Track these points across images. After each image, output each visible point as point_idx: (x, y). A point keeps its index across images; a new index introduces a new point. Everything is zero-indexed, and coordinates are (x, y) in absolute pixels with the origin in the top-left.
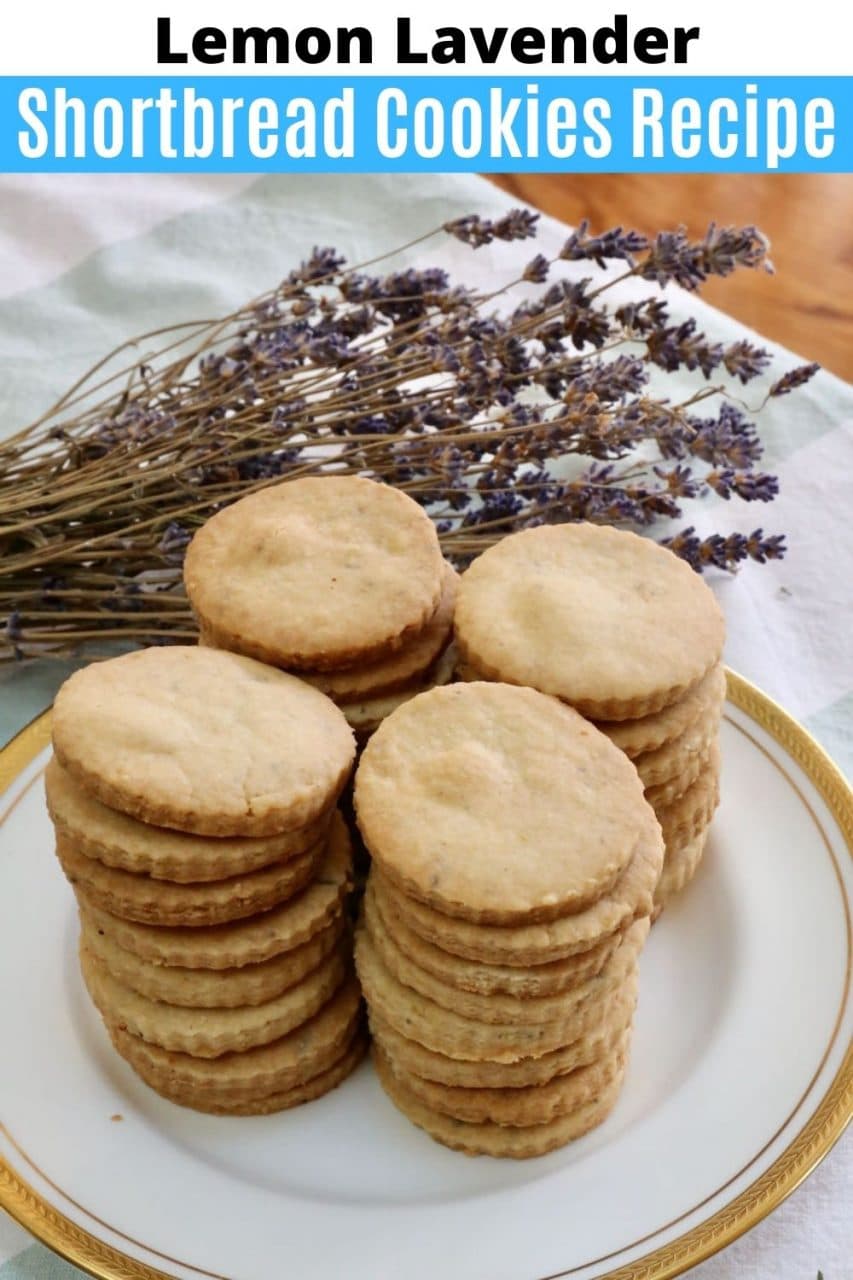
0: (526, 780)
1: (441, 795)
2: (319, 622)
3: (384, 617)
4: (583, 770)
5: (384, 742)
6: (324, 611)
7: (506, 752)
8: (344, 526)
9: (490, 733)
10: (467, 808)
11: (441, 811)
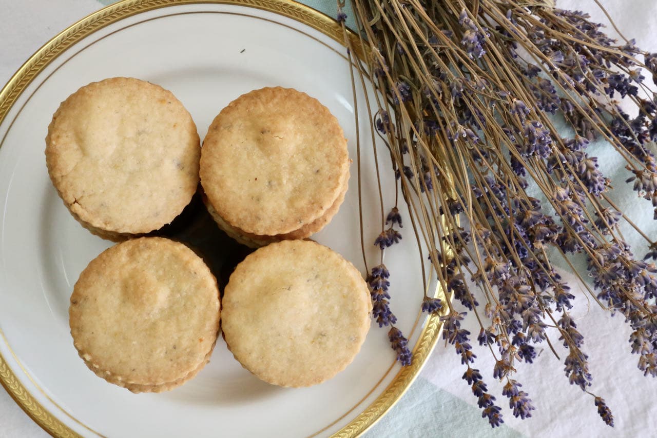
0: (154, 324)
1: (125, 288)
2: (221, 184)
3: (237, 215)
4: (175, 348)
5: (149, 248)
6: (230, 183)
7: (171, 307)
8: (302, 167)
9: (178, 296)
10: (124, 302)
11: (117, 290)
